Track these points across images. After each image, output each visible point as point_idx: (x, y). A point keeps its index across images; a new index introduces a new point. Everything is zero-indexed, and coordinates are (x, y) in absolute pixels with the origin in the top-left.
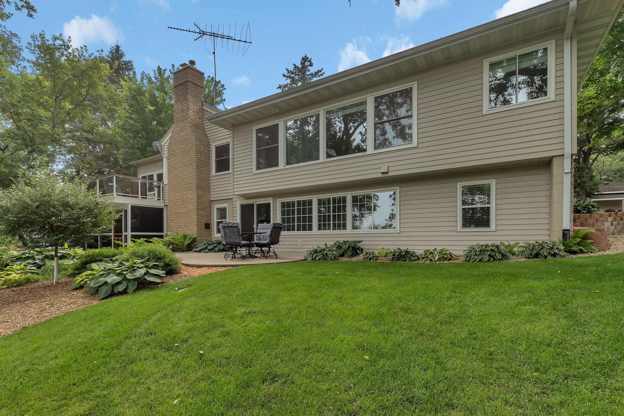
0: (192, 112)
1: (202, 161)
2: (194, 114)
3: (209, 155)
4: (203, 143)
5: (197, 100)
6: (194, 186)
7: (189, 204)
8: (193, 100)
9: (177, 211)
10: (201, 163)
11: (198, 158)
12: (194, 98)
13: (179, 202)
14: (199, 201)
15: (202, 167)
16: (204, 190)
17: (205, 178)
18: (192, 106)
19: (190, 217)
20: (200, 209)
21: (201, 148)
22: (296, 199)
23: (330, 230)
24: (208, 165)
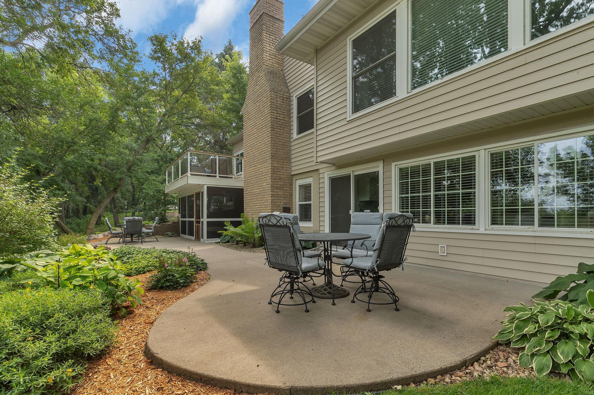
0: (268, 55)
1: (279, 120)
2: (271, 59)
3: (289, 111)
4: (281, 95)
5: (275, 38)
6: (268, 155)
7: (263, 182)
8: (270, 38)
9: (252, 191)
10: (278, 123)
11: (273, 116)
12: (271, 36)
13: (253, 180)
14: (275, 175)
15: (279, 128)
16: (282, 161)
17: (284, 144)
18: (268, 48)
19: (264, 199)
20: (277, 188)
21: (278, 102)
22: (431, 159)
23: (533, 225)
24: (287, 125)
